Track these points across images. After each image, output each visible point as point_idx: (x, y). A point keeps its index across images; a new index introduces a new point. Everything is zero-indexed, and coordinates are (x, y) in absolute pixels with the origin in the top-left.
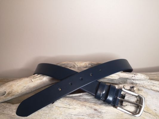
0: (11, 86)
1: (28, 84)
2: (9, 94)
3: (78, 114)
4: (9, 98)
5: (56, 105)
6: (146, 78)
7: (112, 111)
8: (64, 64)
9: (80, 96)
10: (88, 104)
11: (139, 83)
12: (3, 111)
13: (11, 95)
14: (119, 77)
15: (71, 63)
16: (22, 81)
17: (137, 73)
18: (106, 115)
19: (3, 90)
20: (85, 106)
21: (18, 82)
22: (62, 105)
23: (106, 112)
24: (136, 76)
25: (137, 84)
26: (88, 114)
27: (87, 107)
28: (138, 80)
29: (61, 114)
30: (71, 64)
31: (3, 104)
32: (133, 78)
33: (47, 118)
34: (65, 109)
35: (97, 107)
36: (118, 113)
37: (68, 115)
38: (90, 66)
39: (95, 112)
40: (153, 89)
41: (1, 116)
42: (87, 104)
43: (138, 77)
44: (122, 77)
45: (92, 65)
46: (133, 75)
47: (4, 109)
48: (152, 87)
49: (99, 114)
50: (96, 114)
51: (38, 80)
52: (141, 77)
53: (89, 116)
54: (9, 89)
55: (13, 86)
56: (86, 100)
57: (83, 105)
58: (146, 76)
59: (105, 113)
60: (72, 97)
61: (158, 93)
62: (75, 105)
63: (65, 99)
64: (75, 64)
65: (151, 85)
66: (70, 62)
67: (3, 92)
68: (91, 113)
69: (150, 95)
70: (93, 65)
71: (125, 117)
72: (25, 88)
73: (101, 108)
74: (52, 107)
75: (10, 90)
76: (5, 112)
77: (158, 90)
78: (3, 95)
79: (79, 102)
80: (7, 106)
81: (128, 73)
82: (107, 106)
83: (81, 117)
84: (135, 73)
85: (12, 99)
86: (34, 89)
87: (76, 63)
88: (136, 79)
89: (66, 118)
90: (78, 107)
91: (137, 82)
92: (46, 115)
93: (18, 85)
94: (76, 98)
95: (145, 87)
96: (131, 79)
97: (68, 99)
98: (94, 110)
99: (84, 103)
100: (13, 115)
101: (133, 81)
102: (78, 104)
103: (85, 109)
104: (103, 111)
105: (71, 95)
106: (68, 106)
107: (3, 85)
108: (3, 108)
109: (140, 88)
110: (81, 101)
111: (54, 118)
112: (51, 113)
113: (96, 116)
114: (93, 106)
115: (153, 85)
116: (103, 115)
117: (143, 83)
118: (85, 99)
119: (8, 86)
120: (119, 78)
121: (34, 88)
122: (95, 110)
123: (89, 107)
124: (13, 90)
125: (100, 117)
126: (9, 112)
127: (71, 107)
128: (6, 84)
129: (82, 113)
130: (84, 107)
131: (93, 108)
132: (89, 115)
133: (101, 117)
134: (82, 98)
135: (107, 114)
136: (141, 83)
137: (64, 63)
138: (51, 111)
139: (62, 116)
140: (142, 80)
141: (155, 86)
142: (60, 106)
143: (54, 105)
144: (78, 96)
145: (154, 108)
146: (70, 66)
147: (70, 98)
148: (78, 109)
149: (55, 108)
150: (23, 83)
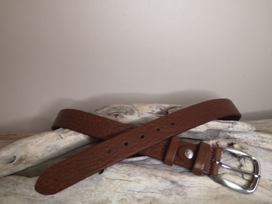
0: (25, 146)
1: (54, 142)
2: (21, 160)
3: (144, 190)
4: (21, 167)
5: (107, 177)
6: (251, 128)
7: (200, 184)
8: (115, 108)
10: (160, 174)
11: (239, 137)
12: (15, 190)
13: (24, 161)
14: (207, 128)
15: (126, 105)
16: (43, 137)
17: (236, 121)
18: (191, 191)
19: (11, 153)
20: (156, 176)
21: (37, 140)
22: (118, 176)
23: (191, 186)
24: (234, 126)
25: (235, 139)
26: (161, 189)
27: (158, 178)
28: (236, 132)
29: (115, 191)
30: (126, 108)
31: (11, 178)
32: (231, 129)
33: (93, 198)
34: (122, 182)
35: (175, 178)
36: (210, 186)
37: (129, 192)
38: (159, 110)
39: (173, 186)
40: (263, 147)
41: (12, 197)
42: (158, 174)
43: (237, 128)
44: (211, 128)
45: (161, 109)
46: (231, 125)
47: (15, 185)
48: (261, 143)
49: (180, 189)
50: (174, 189)
51: (71, 135)
52: (243, 127)
53: (163, 193)
54: (22, 151)
55: (29, 146)
56: (156, 167)
57: (150, 175)
58: (250, 125)
59: (189, 187)
60: (131, 163)
61: (271, 153)
62: (139, 176)
63: (120, 165)
64: (134, 107)
65: (259, 141)
66: (124, 104)
67: (10, 157)
68: (166, 188)
69: (260, 156)
70: (163, 109)
71: (222, 193)
72: (49, 149)
73: (182, 180)
74: (101, 180)
75: (23, 153)
76: (18, 191)
77: (271, 148)
78: (11, 162)
79: (144, 170)
80: (20, 181)
81: (222, 121)
82: (191, 175)
83: (150, 196)
84: (232, 121)
85: (26, 169)
86: (65, 152)
87: (135, 105)
88: (235, 130)
89: (125, 197)
90: (145, 179)
91: (236, 136)
92: (91, 194)
93: (37, 144)
94: (140, 164)
95: (249, 143)
96: (225, 131)
97: (127, 166)
98: (170, 183)
99: (154, 171)
100: (32, 196)
101: (229, 134)
102: (143, 173)
103: (156, 181)
104: (186, 184)
106: (127, 178)
107: (10, 145)
108: (13, 184)
109: (244, 146)
110: (148, 168)
111: (105, 197)
112: (100, 190)
113: (174, 193)
114: (168, 176)
115: (262, 140)
116: (185, 191)
117: (246, 137)
118: (154, 164)
119: (20, 147)
120: (207, 130)
121: (65, 149)
122: (173, 182)
124: (28, 152)
125: (181, 194)
126: (24, 190)
127: (132, 179)
128: (16, 142)
129: (151, 188)
130: (153, 178)
131: (170, 179)
132: (164, 191)
133: (183, 195)
134: (149, 163)
135: (193, 189)
136: (241, 137)
137: (115, 106)
138: (98, 187)
139: (117, 194)
140: (245, 133)
141: (265, 142)
142: (113, 178)
143: (103, 176)
144: (142, 160)
145: (267, 178)
146: (125, 111)
147: (129, 165)
148: (145, 182)
149: (104, 181)
150: (46, 140)
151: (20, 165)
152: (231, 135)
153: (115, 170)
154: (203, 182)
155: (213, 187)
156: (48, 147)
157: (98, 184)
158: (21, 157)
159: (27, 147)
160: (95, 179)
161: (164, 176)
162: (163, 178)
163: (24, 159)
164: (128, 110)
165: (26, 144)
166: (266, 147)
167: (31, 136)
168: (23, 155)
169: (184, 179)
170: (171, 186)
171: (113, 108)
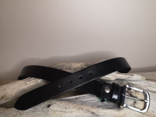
0: (5, 89)
1: (22, 87)
2: (2, 98)
5: (52, 109)
6: (142, 78)
7: (109, 114)
8: (60, 66)
9: (76, 99)
11: (135, 83)
13: (5, 98)
15: (67, 64)
16: (16, 84)
17: (133, 74)
20: (83, 109)
21: (12, 85)
22: (59, 109)
23: (104, 115)
24: (132, 77)
27: (84, 110)
28: (134, 81)
30: (67, 66)
32: (130, 79)
34: (61, 113)
35: (94, 110)
39: (93, 115)
40: (150, 90)
42: (84, 107)
43: (134, 78)
44: (118, 78)
46: (130, 76)
48: (149, 87)
51: (33, 82)
52: (138, 78)
54: (3, 92)
56: (83, 103)
57: (79, 109)
59: (102, 116)
60: (68, 100)
61: (155, 94)
62: (72, 109)
63: (61, 102)
64: (71, 65)
65: (148, 86)
66: (66, 63)
73: (98, 111)
74: (48, 111)
75: (4, 94)
77: (155, 91)
79: (75, 105)
80: (1, 111)
81: (125, 74)
84: (131, 74)
85: (6, 103)
87: (72, 64)
88: (133, 79)
90: (75, 111)
91: (133, 83)
93: (12, 88)
94: (73, 101)
95: (141, 88)
96: (127, 80)
97: (65, 102)
98: (91, 113)
99: (81, 106)
101: (129, 82)
102: (75, 107)
103: (82, 112)
104: (101, 114)
105: (67, 98)
106: (64, 110)
110: (78, 104)
114: (90, 109)
115: (150, 85)
117: (140, 84)
118: (82, 101)
119: (2, 90)
120: (116, 79)
122: (93, 113)
123: (85, 110)
124: (7, 93)
127: (67, 111)
130: (81, 111)
131: (91, 111)
134: (78, 100)
136: (137, 84)
137: (59, 64)
140: (139, 81)
141: (151, 86)
142: (56, 110)
143: (50, 109)
144: (75, 99)
145: (151, 110)
146: (66, 68)
147: (66, 102)
148: (75, 113)
149: (51, 112)
150: (17, 86)
151: (2, 101)
152: (131, 82)
153: (57, 105)
154: (111, 113)
155: (117, 116)
156: (19, 90)
157: (46, 114)
158: (3, 96)
159: (6, 90)
160: (45, 111)
161: (87, 109)
162: (87, 111)
163: (4, 97)
164: (68, 67)
165: (5, 88)
166: (152, 90)
167: (9, 83)
168: (3, 95)
169: (99, 111)
170: (91, 116)
171: (58, 66)
